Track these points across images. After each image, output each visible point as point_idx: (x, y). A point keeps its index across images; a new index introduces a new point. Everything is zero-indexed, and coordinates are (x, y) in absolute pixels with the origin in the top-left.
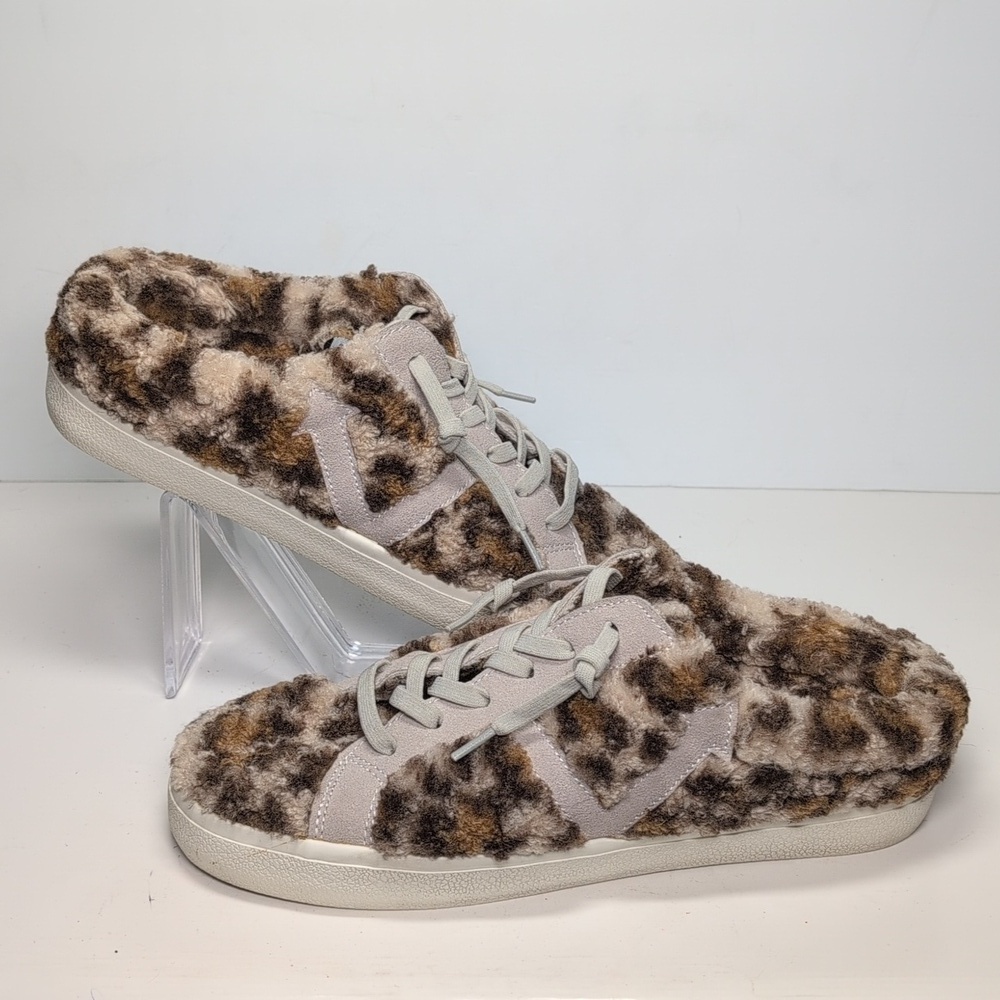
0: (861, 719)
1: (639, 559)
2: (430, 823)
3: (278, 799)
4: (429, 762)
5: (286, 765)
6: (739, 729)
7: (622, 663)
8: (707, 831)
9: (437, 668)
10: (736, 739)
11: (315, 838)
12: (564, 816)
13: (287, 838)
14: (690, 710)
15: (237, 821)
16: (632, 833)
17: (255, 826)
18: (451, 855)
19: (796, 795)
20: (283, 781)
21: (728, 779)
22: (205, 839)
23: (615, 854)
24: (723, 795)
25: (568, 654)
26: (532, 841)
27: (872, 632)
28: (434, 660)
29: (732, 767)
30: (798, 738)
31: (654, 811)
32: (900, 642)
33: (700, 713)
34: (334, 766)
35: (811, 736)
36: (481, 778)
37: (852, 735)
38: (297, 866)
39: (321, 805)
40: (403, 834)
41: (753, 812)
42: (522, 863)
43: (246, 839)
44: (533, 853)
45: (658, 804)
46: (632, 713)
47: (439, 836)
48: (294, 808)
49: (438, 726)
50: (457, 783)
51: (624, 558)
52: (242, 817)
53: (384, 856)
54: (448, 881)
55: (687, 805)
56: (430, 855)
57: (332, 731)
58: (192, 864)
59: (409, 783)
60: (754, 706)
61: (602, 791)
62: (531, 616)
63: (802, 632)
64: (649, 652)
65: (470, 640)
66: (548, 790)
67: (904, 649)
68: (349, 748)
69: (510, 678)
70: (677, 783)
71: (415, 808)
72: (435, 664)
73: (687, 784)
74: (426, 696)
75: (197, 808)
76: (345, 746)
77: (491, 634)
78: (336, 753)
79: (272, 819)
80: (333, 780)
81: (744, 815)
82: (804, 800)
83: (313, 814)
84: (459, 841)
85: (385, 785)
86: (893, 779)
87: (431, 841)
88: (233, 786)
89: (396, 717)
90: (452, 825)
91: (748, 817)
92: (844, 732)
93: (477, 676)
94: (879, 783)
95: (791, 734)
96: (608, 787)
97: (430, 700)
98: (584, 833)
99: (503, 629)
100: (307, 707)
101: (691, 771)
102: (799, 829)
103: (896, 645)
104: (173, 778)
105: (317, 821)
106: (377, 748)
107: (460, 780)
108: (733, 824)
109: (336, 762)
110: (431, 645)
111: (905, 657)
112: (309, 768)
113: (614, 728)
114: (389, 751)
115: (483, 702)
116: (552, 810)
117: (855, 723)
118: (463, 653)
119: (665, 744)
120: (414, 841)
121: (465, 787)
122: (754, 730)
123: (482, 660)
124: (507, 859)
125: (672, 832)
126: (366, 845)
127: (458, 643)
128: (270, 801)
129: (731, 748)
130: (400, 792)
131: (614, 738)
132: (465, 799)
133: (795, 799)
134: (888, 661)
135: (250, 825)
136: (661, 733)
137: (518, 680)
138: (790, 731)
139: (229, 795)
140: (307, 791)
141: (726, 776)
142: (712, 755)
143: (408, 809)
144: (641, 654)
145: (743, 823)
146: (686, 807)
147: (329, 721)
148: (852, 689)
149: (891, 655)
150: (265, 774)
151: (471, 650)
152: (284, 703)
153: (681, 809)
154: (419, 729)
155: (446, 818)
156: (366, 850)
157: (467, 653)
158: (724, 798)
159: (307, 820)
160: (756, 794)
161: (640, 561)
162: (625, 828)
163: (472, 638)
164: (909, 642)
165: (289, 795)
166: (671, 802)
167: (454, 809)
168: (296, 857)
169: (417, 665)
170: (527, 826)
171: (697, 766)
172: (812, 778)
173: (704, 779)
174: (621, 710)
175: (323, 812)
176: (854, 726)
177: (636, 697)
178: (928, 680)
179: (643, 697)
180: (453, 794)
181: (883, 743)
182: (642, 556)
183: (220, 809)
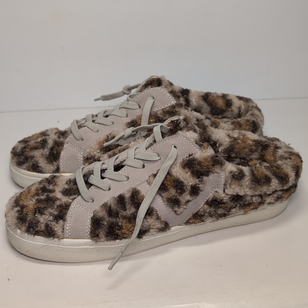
0: (268, 173)
1: (179, 120)
2: (112, 228)
3: (50, 226)
4: (109, 205)
5: (51, 211)
6: (226, 181)
7: (180, 161)
8: (215, 219)
9: (104, 167)
10: (225, 185)
11: (67, 238)
12: (162, 220)
13: (56, 239)
14: (208, 175)
15: (35, 235)
16: (187, 223)
17: (43, 236)
18: (121, 239)
19: (246, 203)
20: (51, 218)
21: (222, 200)
22: (23, 243)
23: (181, 231)
24: (221, 206)
25: (158, 158)
26: (151, 230)
27: (263, 140)
28: (103, 164)
29: (223, 195)
30: (248, 182)
31: (196, 213)
32: (274, 142)
33: (212, 177)
34: (70, 208)
35: (252, 181)
36: (130, 209)
37: (266, 179)
38: (61, 249)
39: (68, 225)
40: (102, 234)
41: (232, 211)
42: (148, 238)
43: (39, 241)
44: (152, 234)
45: (197, 211)
46: (185, 179)
47: (116, 232)
48: (57, 228)
49: (110, 189)
50: (121, 212)
51: (173, 120)
52: (37, 233)
53: (95, 242)
54: (120, 248)
55: (208, 211)
56: (114, 239)
57: (66, 192)
58: (19, 252)
59: (103, 214)
60: (231, 172)
61: (176, 209)
62: (138, 144)
63: (238, 143)
64: (190, 156)
65: (115, 155)
66: (156, 211)
67: (276, 145)
68: (75, 200)
69: (136, 169)
70: (203, 203)
71: (105, 223)
72: (103, 165)
73: (207, 203)
74: (103, 178)
75: (19, 231)
76: (73, 199)
77: (123, 152)
78: (71, 203)
79: (49, 233)
80: (71, 214)
81: (228, 212)
82: (249, 204)
83: (65, 229)
84: (123, 234)
85: (92, 215)
86: (280, 193)
87: (113, 235)
88: (32, 222)
89: (92, 187)
90: (121, 228)
91: (230, 213)
92: (263, 178)
93: (122, 169)
94: (275, 196)
95: (245, 181)
96: (179, 207)
97: (104, 180)
98: (170, 225)
99: (128, 150)
100: (55, 185)
101: (208, 198)
102: (246, 215)
103: (272, 144)
104: (7, 221)
105: (67, 231)
106: (86, 200)
107: (122, 211)
108: (224, 215)
109: (71, 207)
110: (101, 159)
111: (277, 148)
112: (61, 211)
113: (179, 185)
114: (91, 201)
115: (126, 179)
116: (158, 218)
117: (266, 174)
118: (114, 160)
119: (199, 189)
120: (107, 236)
121: (124, 213)
122: (231, 181)
123: (121, 162)
124: (142, 238)
125: (203, 221)
126: (87, 239)
127: (111, 157)
128: (47, 226)
129: (223, 189)
130: (99, 218)
131: (179, 189)
132: (125, 217)
133: (246, 205)
134: (270, 150)
135: (41, 236)
136: (197, 186)
137: (139, 169)
138: (245, 180)
139: (31, 225)
140: (61, 221)
141: (221, 199)
142: (216, 192)
143: (103, 224)
144: (187, 156)
145: (228, 215)
146: (207, 212)
147: (64, 189)
148: (256, 161)
149: (271, 148)
150: (43, 216)
151: (116, 159)
152: (47, 184)
153: (206, 212)
154: (102, 191)
155: (118, 226)
156: (89, 241)
157: (115, 160)
158: (221, 207)
159: (63, 232)
160: (232, 204)
161: (179, 121)
162: (185, 222)
163: (116, 154)
164: (277, 142)
165: (54, 223)
166: (202, 210)
167: (121, 222)
168: (61, 246)
169: (96, 167)
170: (149, 225)
171: (210, 196)
172: (252, 196)
173: (214, 201)
174: (181, 178)
175: (69, 228)
176: (266, 176)
177: (187, 173)
178: (286, 155)
179: (189, 172)
180: (120, 216)
181: (277, 182)
182: (179, 119)
183: (28, 231)
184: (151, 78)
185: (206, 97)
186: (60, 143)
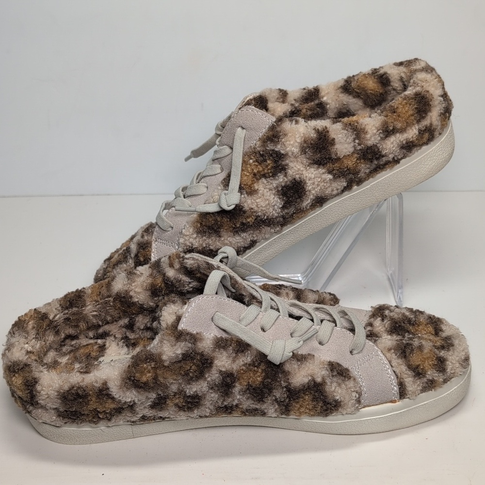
184: (244, 102)
185: (347, 87)
186: (145, 244)
